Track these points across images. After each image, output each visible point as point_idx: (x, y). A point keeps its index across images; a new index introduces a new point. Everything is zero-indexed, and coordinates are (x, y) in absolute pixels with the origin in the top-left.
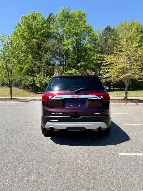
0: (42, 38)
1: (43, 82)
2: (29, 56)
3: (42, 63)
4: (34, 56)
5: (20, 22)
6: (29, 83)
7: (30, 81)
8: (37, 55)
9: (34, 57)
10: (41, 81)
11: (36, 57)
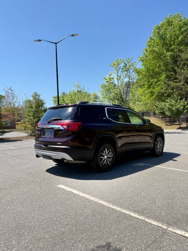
0: (179, 48)
1: (174, 109)
2: (162, 76)
3: (180, 82)
4: (169, 74)
5: (152, 35)
6: (159, 111)
7: (160, 108)
8: (172, 73)
9: (168, 76)
10: (171, 107)
11: (172, 75)
